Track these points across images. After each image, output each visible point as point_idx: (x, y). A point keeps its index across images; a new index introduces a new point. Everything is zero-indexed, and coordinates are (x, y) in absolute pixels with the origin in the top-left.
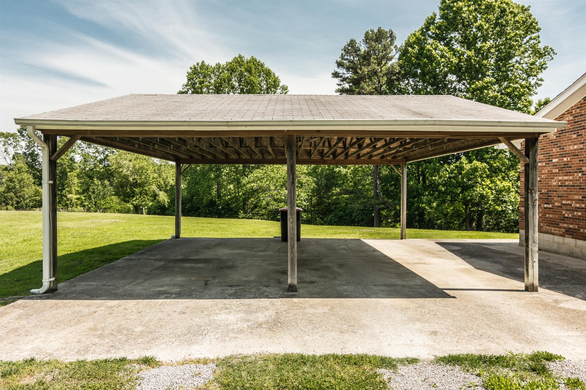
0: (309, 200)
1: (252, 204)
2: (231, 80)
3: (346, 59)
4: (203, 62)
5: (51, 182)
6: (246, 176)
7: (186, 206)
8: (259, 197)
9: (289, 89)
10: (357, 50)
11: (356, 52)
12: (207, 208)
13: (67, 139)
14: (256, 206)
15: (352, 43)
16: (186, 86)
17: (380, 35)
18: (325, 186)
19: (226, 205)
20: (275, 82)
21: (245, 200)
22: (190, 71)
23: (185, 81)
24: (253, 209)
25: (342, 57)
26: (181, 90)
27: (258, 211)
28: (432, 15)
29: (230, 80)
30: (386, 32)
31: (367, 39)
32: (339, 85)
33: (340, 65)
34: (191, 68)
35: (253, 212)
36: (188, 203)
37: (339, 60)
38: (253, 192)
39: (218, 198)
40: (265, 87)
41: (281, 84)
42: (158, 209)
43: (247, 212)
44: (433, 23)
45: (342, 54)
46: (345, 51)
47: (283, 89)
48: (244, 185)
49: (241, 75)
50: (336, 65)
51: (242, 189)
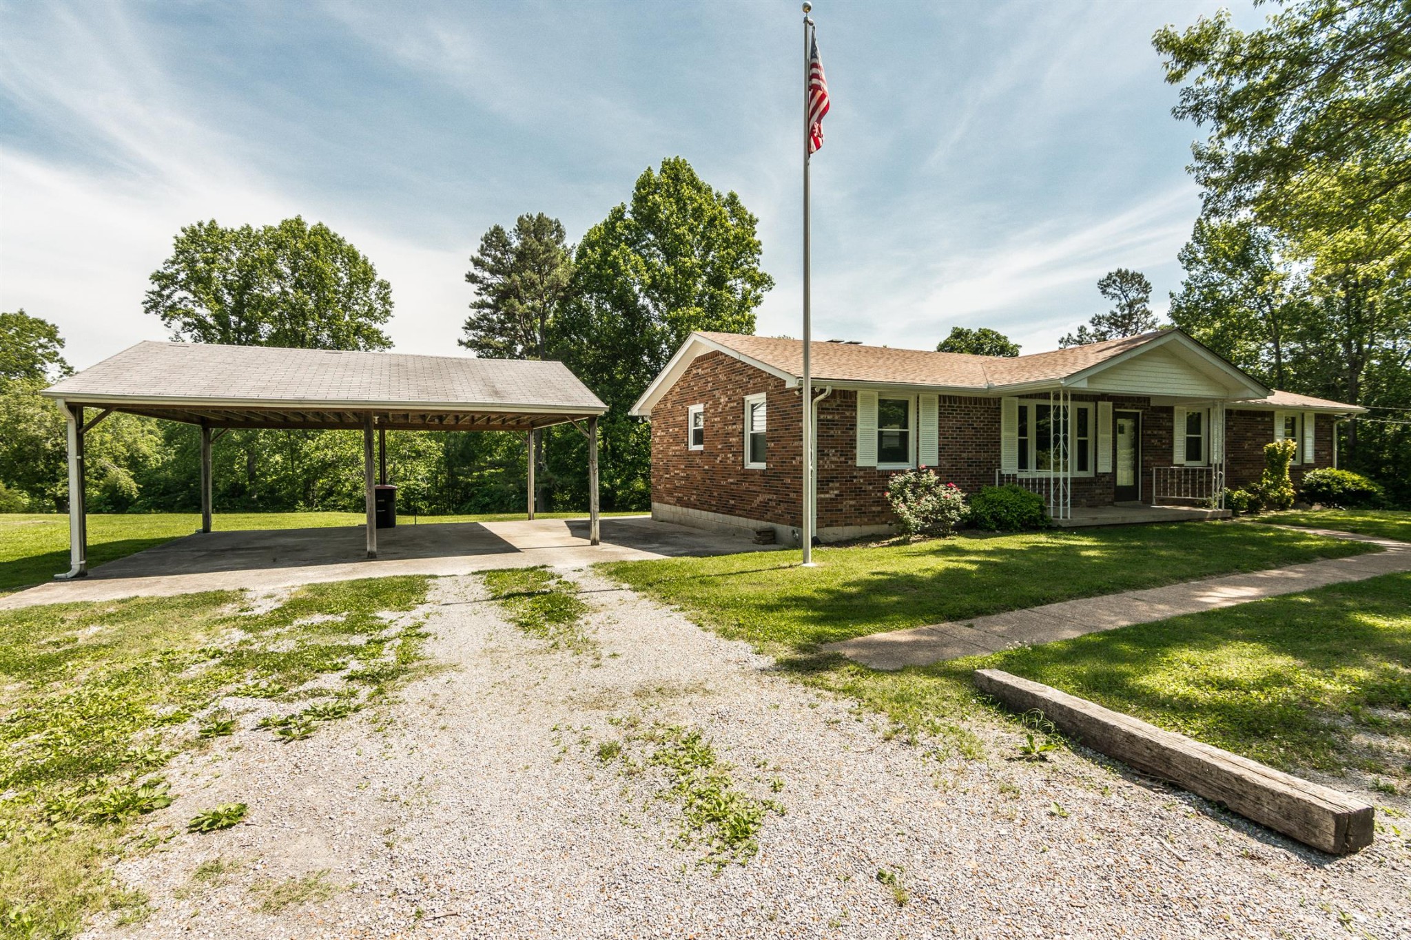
0: (433, 479)
1: (321, 488)
2: (275, 262)
3: (488, 255)
4: (213, 221)
5: (79, 457)
6: (309, 438)
7: (178, 496)
8: (337, 475)
9: (392, 287)
10: (506, 244)
11: (504, 246)
12: (226, 498)
13: (101, 411)
14: (330, 493)
15: (497, 231)
16: (173, 263)
17: (539, 226)
18: (460, 455)
19: (269, 492)
20: (365, 273)
21: (308, 484)
22: (182, 235)
23: (171, 253)
24: (324, 498)
25: (482, 251)
26: (161, 270)
27: (334, 501)
28: (619, 205)
29: (272, 263)
30: (551, 222)
31: (522, 228)
32: (478, 294)
33: (477, 263)
34: (184, 230)
35: (326, 503)
36: (181, 491)
37: (477, 255)
38: (325, 466)
39: (250, 480)
40: (346, 280)
41: (378, 279)
42: (106, 505)
43: (312, 504)
44: (621, 218)
45: (482, 246)
46: (486, 242)
47: (381, 287)
48: (307, 455)
49: (297, 254)
50: (472, 264)
51: (301, 462)
